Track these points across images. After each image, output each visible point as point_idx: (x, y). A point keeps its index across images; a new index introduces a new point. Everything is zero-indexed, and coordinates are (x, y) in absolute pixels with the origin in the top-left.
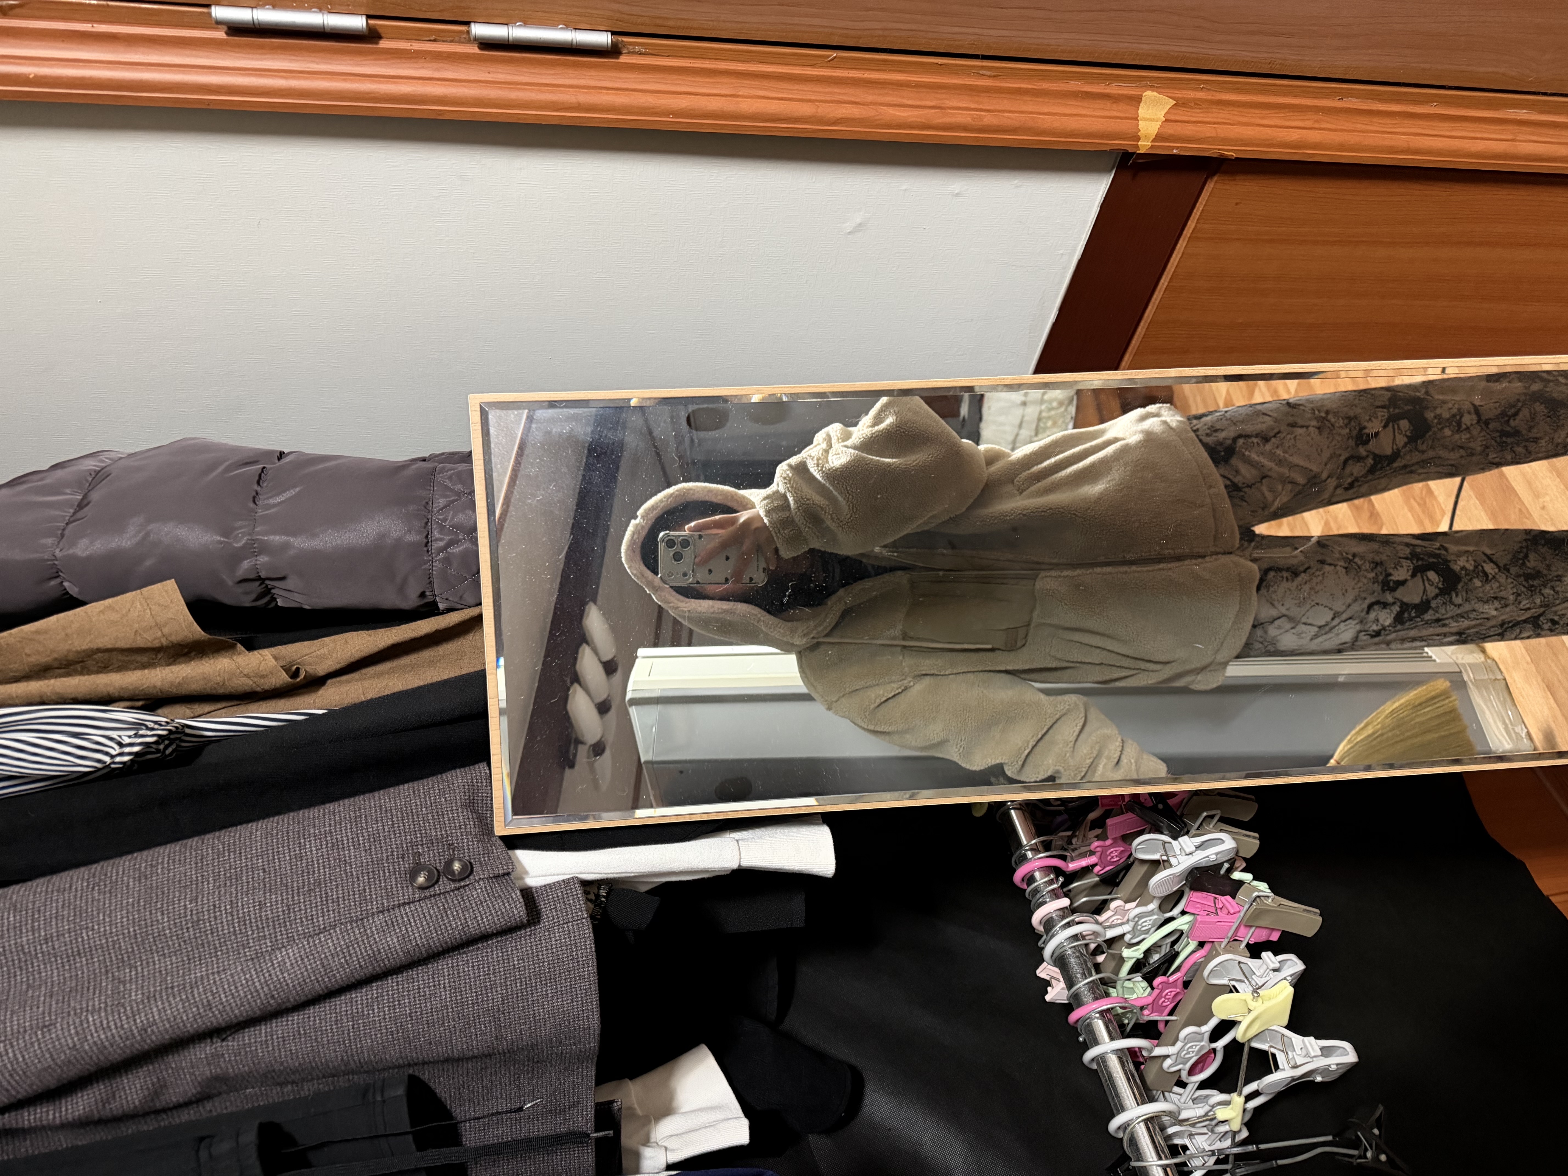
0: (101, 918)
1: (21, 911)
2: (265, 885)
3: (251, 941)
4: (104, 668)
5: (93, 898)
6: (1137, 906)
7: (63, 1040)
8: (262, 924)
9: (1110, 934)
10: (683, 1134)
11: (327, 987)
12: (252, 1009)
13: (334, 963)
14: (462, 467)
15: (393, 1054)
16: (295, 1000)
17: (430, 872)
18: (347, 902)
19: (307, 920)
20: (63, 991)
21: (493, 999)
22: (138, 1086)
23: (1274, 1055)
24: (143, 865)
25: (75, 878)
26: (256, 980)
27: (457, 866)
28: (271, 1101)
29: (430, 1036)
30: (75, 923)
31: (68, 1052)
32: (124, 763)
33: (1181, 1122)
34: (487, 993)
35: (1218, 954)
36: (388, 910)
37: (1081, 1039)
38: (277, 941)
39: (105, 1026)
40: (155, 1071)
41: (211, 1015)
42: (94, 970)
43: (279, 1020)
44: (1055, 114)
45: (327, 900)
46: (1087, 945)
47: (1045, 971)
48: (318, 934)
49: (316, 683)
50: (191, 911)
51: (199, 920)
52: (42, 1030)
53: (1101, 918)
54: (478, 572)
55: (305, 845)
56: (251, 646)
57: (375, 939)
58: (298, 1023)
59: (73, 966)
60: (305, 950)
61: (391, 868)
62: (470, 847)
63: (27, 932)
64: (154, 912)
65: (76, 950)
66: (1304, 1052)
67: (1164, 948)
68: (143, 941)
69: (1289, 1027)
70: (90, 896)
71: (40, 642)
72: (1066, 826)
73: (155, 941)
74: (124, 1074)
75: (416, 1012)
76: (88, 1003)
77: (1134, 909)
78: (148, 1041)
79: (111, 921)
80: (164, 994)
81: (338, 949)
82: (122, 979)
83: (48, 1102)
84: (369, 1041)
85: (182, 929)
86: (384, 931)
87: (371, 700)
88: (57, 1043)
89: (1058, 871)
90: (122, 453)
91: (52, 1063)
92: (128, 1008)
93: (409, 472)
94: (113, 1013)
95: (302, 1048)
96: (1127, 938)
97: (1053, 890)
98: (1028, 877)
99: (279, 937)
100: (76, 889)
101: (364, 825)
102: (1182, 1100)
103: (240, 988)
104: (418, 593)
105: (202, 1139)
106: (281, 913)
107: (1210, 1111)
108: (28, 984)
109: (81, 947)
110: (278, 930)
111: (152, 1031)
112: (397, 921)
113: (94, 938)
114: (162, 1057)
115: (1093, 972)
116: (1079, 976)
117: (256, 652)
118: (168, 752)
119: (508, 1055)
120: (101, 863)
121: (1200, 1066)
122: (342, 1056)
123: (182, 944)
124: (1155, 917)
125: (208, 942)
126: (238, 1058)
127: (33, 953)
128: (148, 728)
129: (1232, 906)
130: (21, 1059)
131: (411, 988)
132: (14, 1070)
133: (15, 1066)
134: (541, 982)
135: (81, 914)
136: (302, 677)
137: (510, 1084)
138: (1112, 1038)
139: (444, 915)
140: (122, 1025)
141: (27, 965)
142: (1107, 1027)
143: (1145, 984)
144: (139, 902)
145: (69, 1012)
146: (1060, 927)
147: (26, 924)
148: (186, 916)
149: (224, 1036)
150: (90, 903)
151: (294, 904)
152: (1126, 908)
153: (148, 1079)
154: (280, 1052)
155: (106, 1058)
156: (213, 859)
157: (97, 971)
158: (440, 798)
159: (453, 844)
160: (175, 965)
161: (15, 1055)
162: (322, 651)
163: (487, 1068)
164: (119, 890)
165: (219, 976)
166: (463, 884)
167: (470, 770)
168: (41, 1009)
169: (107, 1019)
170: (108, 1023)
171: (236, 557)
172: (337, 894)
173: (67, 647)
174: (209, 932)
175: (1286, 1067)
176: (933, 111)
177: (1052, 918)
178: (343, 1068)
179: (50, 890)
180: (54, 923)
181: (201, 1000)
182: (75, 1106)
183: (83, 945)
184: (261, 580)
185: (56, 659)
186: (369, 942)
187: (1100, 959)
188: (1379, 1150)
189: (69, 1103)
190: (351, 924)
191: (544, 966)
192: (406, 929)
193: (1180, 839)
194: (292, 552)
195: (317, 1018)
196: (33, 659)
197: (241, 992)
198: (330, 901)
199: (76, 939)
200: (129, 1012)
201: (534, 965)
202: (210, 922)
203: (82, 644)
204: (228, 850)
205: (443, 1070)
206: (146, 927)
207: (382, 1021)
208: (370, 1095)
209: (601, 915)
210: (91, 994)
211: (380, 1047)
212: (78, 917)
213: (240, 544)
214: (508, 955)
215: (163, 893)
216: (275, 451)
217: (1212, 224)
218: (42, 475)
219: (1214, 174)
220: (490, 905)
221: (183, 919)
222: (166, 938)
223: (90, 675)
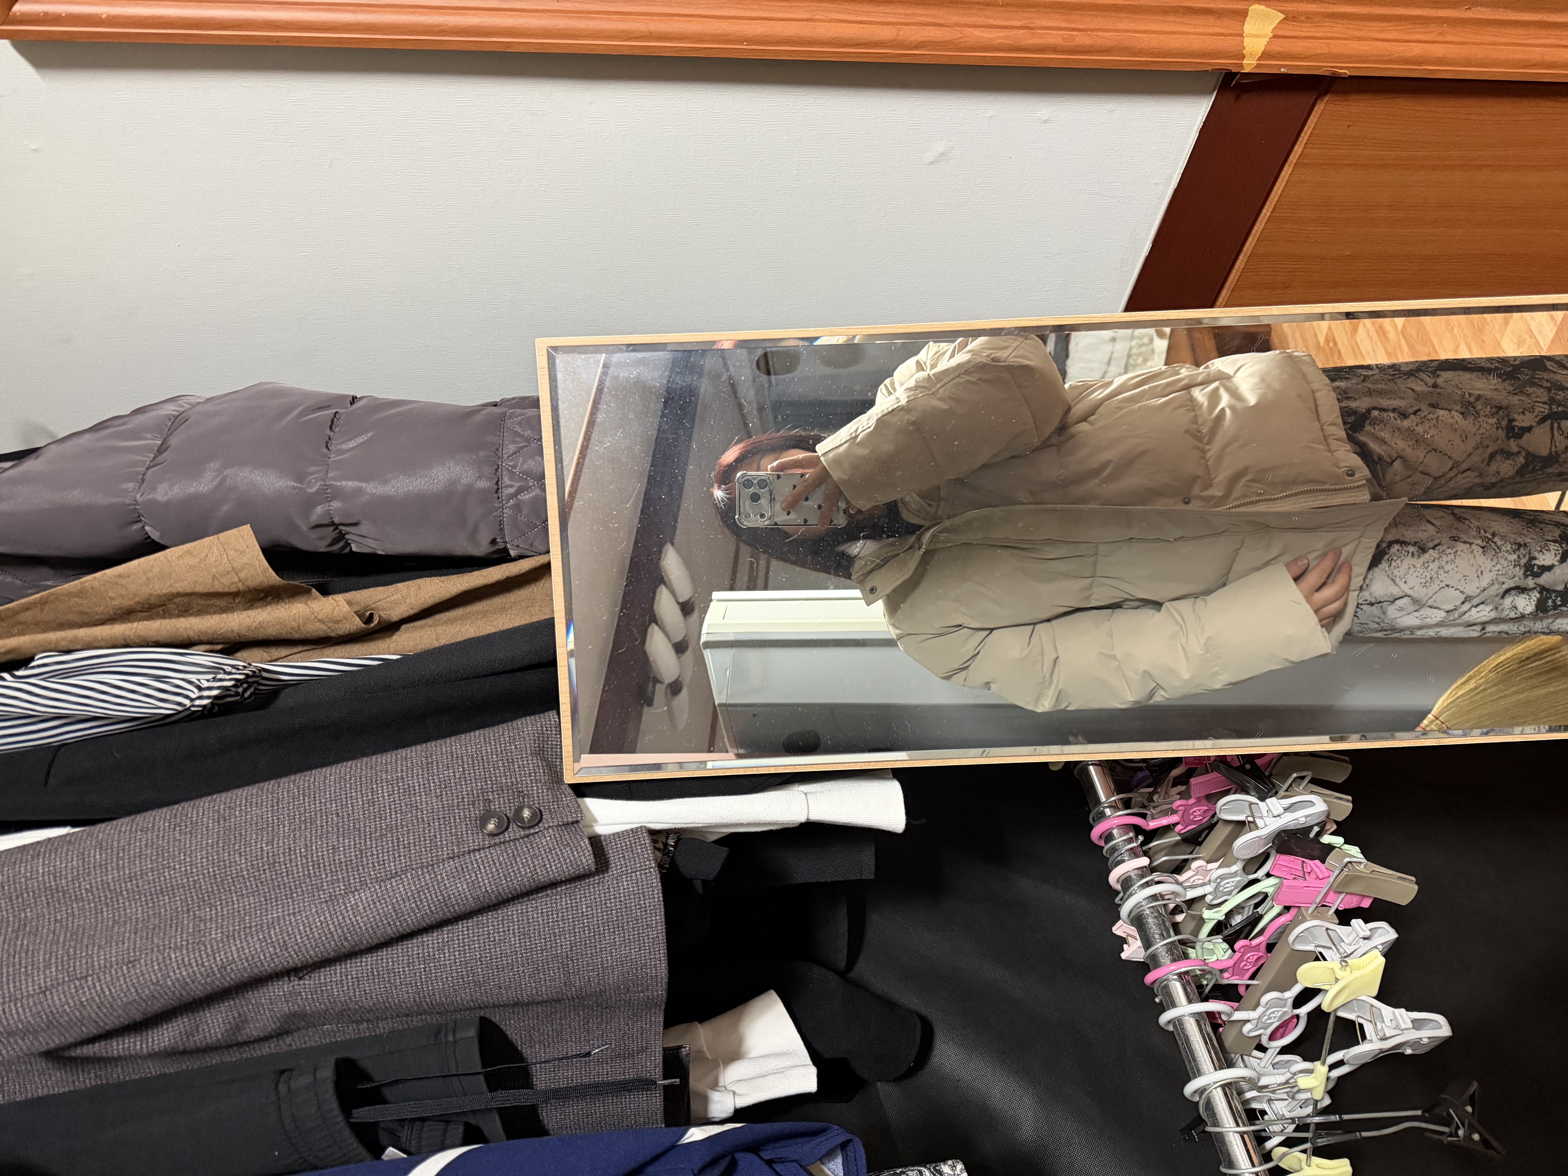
0: (182, 858)
1: (107, 849)
2: (338, 829)
3: (325, 884)
4: (185, 612)
5: (174, 838)
6: (1220, 867)
7: (147, 976)
8: (336, 867)
9: (1191, 894)
10: (751, 1079)
11: (398, 931)
12: (327, 950)
13: (406, 907)
14: (531, 412)
15: (464, 996)
16: (368, 942)
17: (500, 819)
18: (417, 848)
19: (379, 865)
20: (147, 928)
21: (561, 946)
22: (220, 1020)
23: (1361, 1026)
24: (222, 807)
25: (157, 818)
26: (330, 922)
27: (526, 813)
28: (348, 1037)
29: (499, 981)
30: (157, 862)
31: (152, 987)
32: (204, 706)
33: (1261, 1089)
34: (555, 940)
35: (1304, 920)
36: (458, 856)
37: (1157, 1000)
38: (350, 884)
39: (187, 963)
40: (236, 1006)
41: (287, 955)
42: (177, 908)
43: (354, 961)
44: (1153, 32)
45: (398, 846)
46: (1165, 905)
47: (1120, 929)
48: (389, 879)
49: (390, 628)
50: (268, 853)
51: (275, 862)
52: (127, 965)
53: (1181, 878)
54: (547, 521)
55: (378, 790)
56: (325, 591)
57: (445, 885)
58: (372, 964)
59: (157, 904)
60: (377, 894)
61: (462, 814)
62: (540, 794)
63: (112, 870)
64: (232, 853)
65: (158, 888)
66: (1394, 1024)
67: (1246, 909)
68: (222, 881)
69: (1378, 997)
70: (171, 837)
71: (122, 585)
72: (1145, 783)
73: (234, 882)
75: (486, 957)
76: (170, 940)
77: (1215, 870)
78: (228, 979)
79: (191, 861)
80: (242, 933)
81: (409, 894)
82: (204, 918)
83: (135, 1033)
84: (440, 984)
85: (259, 871)
86: (454, 877)
87: (444, 646)
88: (141, 978)
89: (1138, 830)
90: (200, 397)
91: (137, 997)
92: (209, 947)
93: (478, 418)
94: (194, 950)
95: (375, 989)
96: (1208, 899)
97: (1132, 849)
98: (1106, 834)
99: (352, 881)
100: (159, 828)
101: (435, 771)
102: (1262, 1065)
103: (315, 930)
104: (489, 540)
105: (282, 1072)
106: (353, 858)
107: (1292, 1078)
108: (114, 920)
109: (164, 886)
110: (350, 874)
111: (231, 969)
112: (467, 867)
113: (176, 877)
114: (243, 993)
115: (1172, 933)
116: (1157, 936)
117: (330, 598)
118: (246, 695)
119: (577, 1001)
120: (182, 805)
121: (1281, 1030)
122: (414, 998)
123: (259, 885)
124: (1239, 878)
125: (284, 884)
126: (314, 996)
127: (118, 890)
128: (225, 672)
129: (1321, 871)
130: (108, 993)
131: (481, 933)
132: (102, 1002)
133: (103, 999)
134: (609, 929)
135: (163, 853)
136: (376, 622)
137: (579, 1029)
138: (1190, 1001)
139: (513, 862)
140: (203, 963)
141: (112, 902)
142: (1185, 989)
143: (1225, 946)
144: (217, 844)
145: (152, 949)
146: (1139, 887)
147: (112, 862)
148: (263, 858)
149: (301, 975)
150: (171, 843)
151: (366, 849)
152: (1208, 868)
153: (229, 1013)
154: (354, 992)
155: (189, 994)
156: (288, 803)
157: (180, 909)
158: (510, 746)
159: (522, 792)
160: (252, 906)
161: (102, 989)
162: (395, 596)
163: (556, 1012)
164: (199, 831)
165: (295, 917)
166: (532, 831)
167: (540, 718)
168: (126, 945)
169: (189, 956)
170: (189, 960)
171: (310, 502)
172: (408, 840)
173: (149, 591)
174: (285, 874)
175: (1374, 1038)
176: (1021, 31)
177: (1130, 877)
178: (416, 1008)
179: (133, 829)
180: (137, 862)
181: (278, 940)
182: (161, 1037)
183: (166, 884)
184: (335, 526)
185: (139, 602)
186: (439, 888)
187: (1180, 918)
188: (1471, 1129)
189: (155, 1035)
190: (422, 870)
191: (612, 914)
192: (476, 876)
193: (1267, 801)
194: (365, 498)
195: (390, 960)
196: (116, 602)
197: (316, 934)
198: (401, 847)
199: (159, 878)
200: (209, 950)
201: (602, 912)
202: (286, 864)
203: (163, 588)
204: (304, 794)
205: (514, 1013)
206: (225, 868)
207: (453, 964)
208: (442, 1035)
209: (670, 864)
210: (173, 931)
211: (452, 990)
212: (161, 856)
213: (313, 490)
214: (576, 902)
215: (241, 835)
216: (348, 396)
217: (1320, 148)
218: (124, 420)
219: (1325, 94)
220: (559, 853)
221: (260, 861)
222: (244, 879)
223: (171, 618)
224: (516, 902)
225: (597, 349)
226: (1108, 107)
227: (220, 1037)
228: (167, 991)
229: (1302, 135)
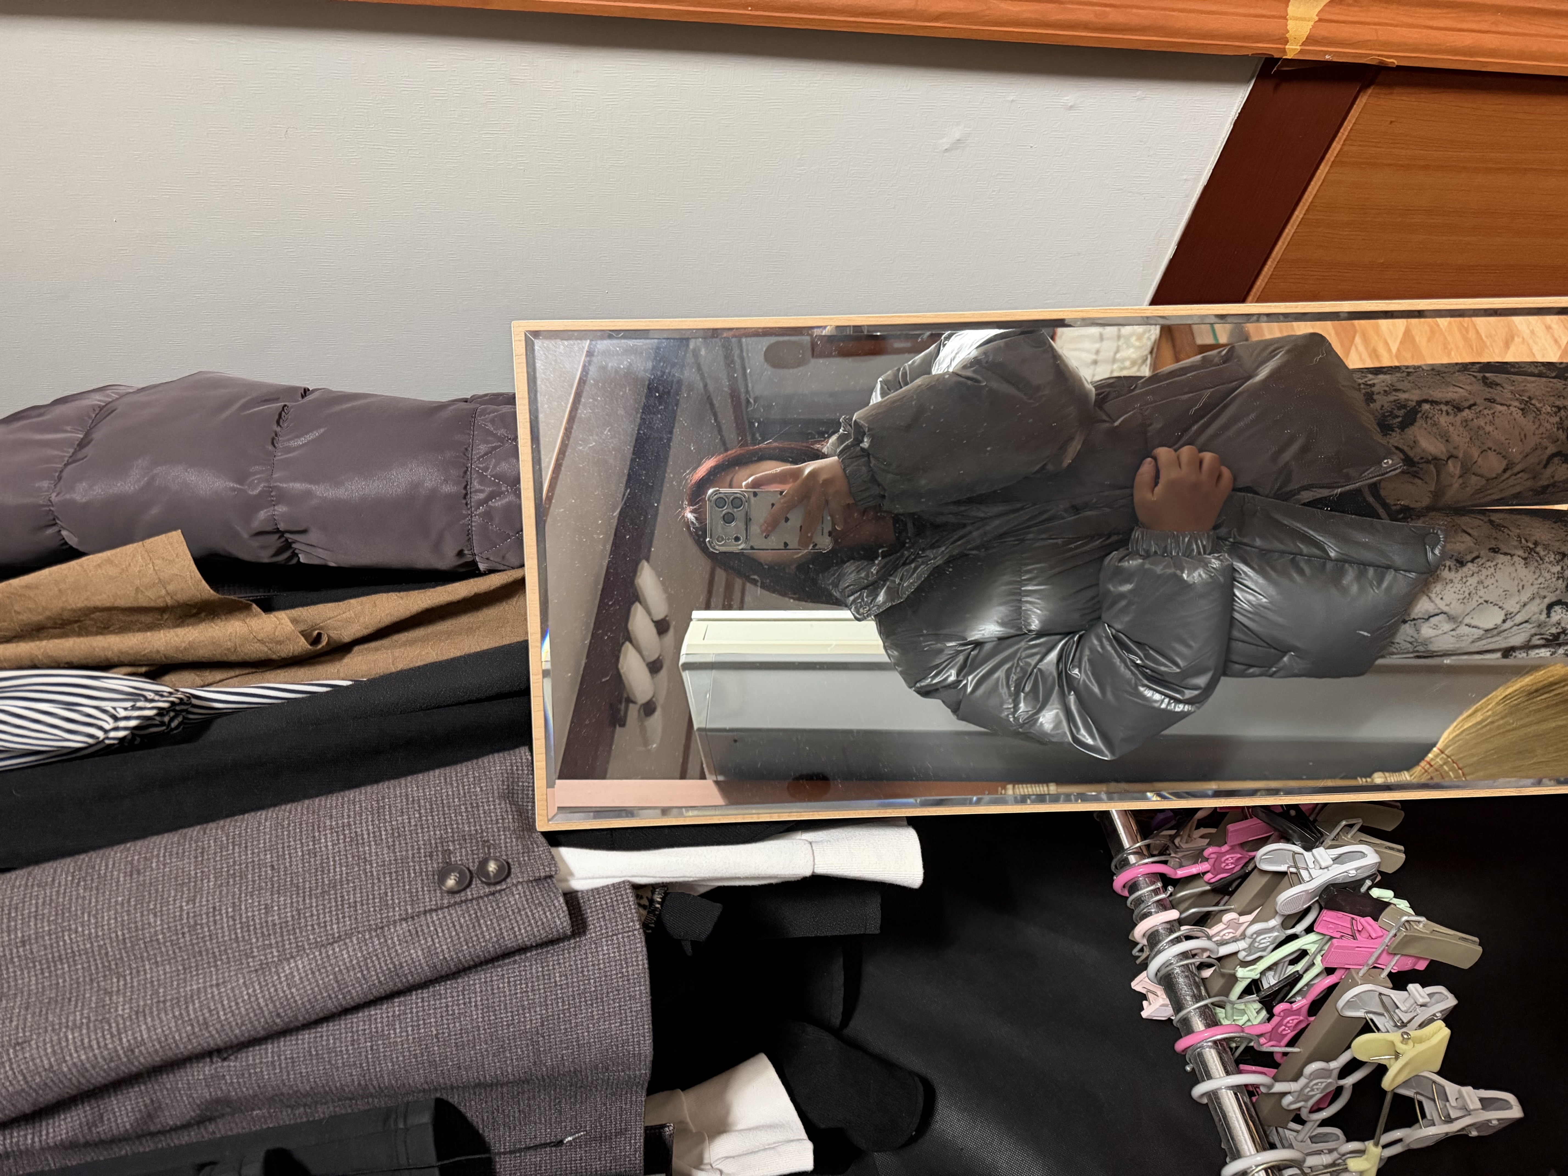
0: (86, 918)
2: (273, 885)
3: (255, 950)
4: (104, 629)
5: (78, 894)
6: (1254, 920)
7: (38, 1061)
8: (268, 930)
9: (1222, 950)
10: (740, 1156)
11: (341, 1005)
12: (255, 1029)
13: (349, 977)
14: (506, 409)
15: (417, 1078)
16: (304, 1018)
17: (461, 873)
18: (365, 907)
19: (320, 927)
20: (41, 1002)
21: (531, 1020)
22: (129, 1108)
23: (1420, 1103)
24: (136, 858)
25: (59, 870)
26: (259, 996)
27: (492, 867)
28: (281, 1123)
29: (459, 1060)
30: (56, 924)
31: (43, 1074)
32: (122, 740)
34: (524, 1014)
35: (1355, 984)
36: (413, 918)
37: (1188, 1068)
38: (284, 950)
39: (86, 1045)
40: (148, 1092)
41: (207, 1035)
42: (78, 978)
43: (288, 1038)
44: (1191, 11)
45: (342, 905)
46: (1195, 963)
47: (1142, 984)
48: (332, 944)
49: (341, 649)
50: (188, 913)
51: (196, 924)
52: (14, 1048)
53: (1211, 932)
54: (522, 530)
55: (320, 839)
56: (268, 607)
57: (396, 951)
58: (309, 1043)
59: (53, 973)
60: (317, 961)
61: (417, 867)
62: (508, 844)
64: (145, 913)
65: (56, 954)
66: (1460, 1103)
68: (133, 946)
69: (1440, 1073)
70: (74, 893)
71: (30, 598)
72: (1168, 826)
73: (146, 947)
74: (113, 1094)
75: (443, 1033)
76: (68, 1017)
77: (1249, 924)
78: (136, 1063)
79: (96, 923)
80: (155, 1009)
81: (355, 962)
82: (109, 990)
84: (390, 1064)
85: (177, 934)
86: (407, 942)
87: (402, 671)
88: (31, 1063)
89: (1165, 879)
90: (131, 387)
91: (25, 1086)
92: (114, 1025)
93: (445, 414)
94: (96, 1030)
95: (313, 1071)
96: (1241, 955)
97: (1159, 900)
98: (1130, 883)
99: (287, 946)
100: (59, 883)
101: (387, 817)
103: (241, 1005)
104: (455, 552)
105: (203, 1166)
106: (289, 919)
107: (1340, 1159)
109: (63, 952)
110: (286, 938)
111: (140, 1051)
112: (422, 930)
113: (77, 941)
114: (155, 1076)
115: (1204, 994)
116: (1188, 998)
117: (272, 615)
118: (173, 725)
119: (547, 1080)
120: (89, 854)
121: (1324, 1104)
122: (359, 1081)
123: (177, 951)
124: (1276, 934)
125: (207, 950)
126: (241, 1080)
127: (9, 957)
128: (147, 700)
129: (1374, 929)
131: (438, 1006)
134: (586, 1001)
135: (63, 913)
136: (324, 643)
137: (550, 1109)
138: (1228, 1073)
139: (476, 924)
140: (106, 1045)
142: (1221, 1059)
143: (1261, 1008)
144: (129, 901)
145: (46, 1028)
146: (1168, 942)
148: (182, 919)
149: (225, 1055)
150: (74, 900)
151: (305, 908)
152: (1241, 922)
153: (140, 1100)
154: (288, 1075)
155: (88, 1081)
156: (215, 853)
157: (81, 979)
158: (475, 788)
159: (488, 841)
160: (168, 975)
162: (348, 614)
163: (523, 1093)
164: (108, 886)
165: (219, 990)
166: (498, 888)
167: (510, 755)
168: (14, 1023)
169: (89, 1037)
170: (90, 1041)
171: (252, 506)
172: (355, 897)
173: (61, 605)
174: (208, 938)
175: (1437, 1120)
177: (1157, 931)
178: (361, 1092)
179: (30, 884)
180: (32, 924)
181: (197, 1017)
182: (57, 1129)
183: (65, 949)
184: (280, 533)
185: (49, 618)
186: (389, 955)
187: (1207, 973)
189: (50, 1126)
190: (370, 933)
191: (589, 983)
192: (433, 940)
193: (1314, 851)
194: (314, 502)
195: (331, 1037)
196: (24, 617)
197: (243, 1009)
198: (346, 906)
199: (57, 942)
200: (114, 1030)
201: (578, 982)
202: (209, 927)
203: (77, 601)
204: (233, 842)
205: (475, 1093)
206: (137, 931)
207: (405, 1042)
208: (392, 1121)
209: (655, 923)
210: (72, 1007)
211: (403, 1071)
212: (60, 917)
213: (256, 492)
214: (549, 970)
215: (157, 891)
216: (300, 388)
217: (1360, 146)
218: (42, 411)
219: (1368, 86)
220: (529, 914)
221: (178, 923)
222: (159, 943)
223: (87, 636)
224: (479, 969)
225: (582, 334)
226: (1139, 93)
227: (128, 1127)
228: (63, 1079)
229: (1342, 131)
